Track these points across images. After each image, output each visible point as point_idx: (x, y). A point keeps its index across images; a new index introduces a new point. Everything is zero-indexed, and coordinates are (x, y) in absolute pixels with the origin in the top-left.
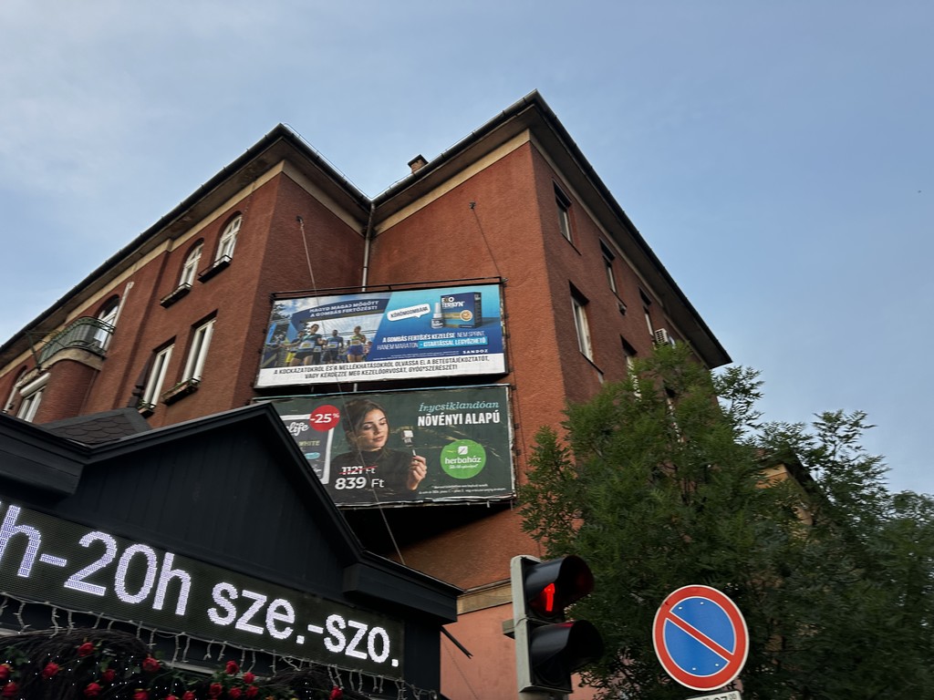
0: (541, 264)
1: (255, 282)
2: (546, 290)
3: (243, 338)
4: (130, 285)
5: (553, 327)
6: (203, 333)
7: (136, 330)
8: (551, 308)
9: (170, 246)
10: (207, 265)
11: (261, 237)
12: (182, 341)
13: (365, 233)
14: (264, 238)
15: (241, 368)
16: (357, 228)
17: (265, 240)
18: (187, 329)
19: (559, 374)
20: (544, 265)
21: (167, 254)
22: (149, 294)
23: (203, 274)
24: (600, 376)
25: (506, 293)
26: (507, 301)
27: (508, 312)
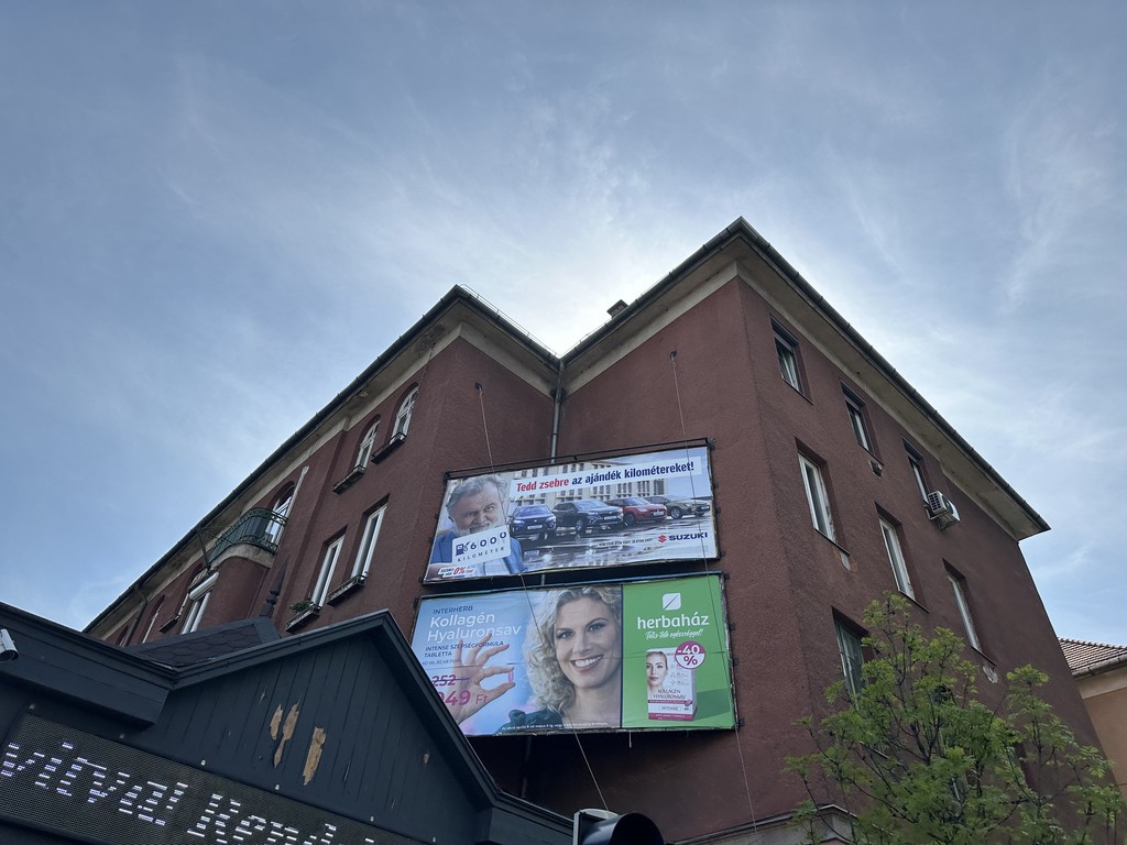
0: (755, 419)
1: (427, 460)
2: (762, 451)
3: (413, 525)
4: (305, 471)
6: (375, 520)
7: (308, 521)
8: (769, 474)
9: (347, 425)
10: (383, 443)
12: (352, 531)
13: (553, 394)
14: (438, 410)
15: (409, 561)
16: (544, 390)
17: (440, 414)
18: (359, 517)
19: (781, 558)
20: (757, 421)
21: (344, 434)
22: (323, 480)
23: (377, 454)
24: (844, 559)
25: (714, 458)
26: (716, 466)
27: (717, 481)
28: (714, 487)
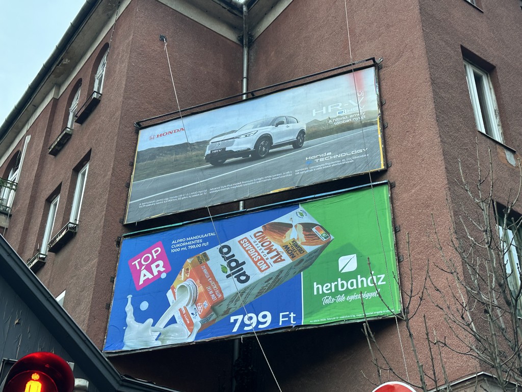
0: (418, 33)
1: (118, 113)
2: (424, 62)
3: (110, 173)
4: (28, 139)
5: (432, 106)
6: (84, 175)
7: (32, 182)
8: (429, 83)
9: (57, 92)
11: (123, 65)
12: (66, 187)
13: (241, 40)
14: (125, 66)
15: (108, 205)
16: (231, 36)
17: (126, 68)
18: (70, 173)
19: (440, 160)
20: (420, 33)
21: (55, 102)
22: (41, 145)
23: (79, 115)
24: (509, 157)
25: (382, 76)
26: (383, 83)
27: (385, 98)
28: (381, 104)
